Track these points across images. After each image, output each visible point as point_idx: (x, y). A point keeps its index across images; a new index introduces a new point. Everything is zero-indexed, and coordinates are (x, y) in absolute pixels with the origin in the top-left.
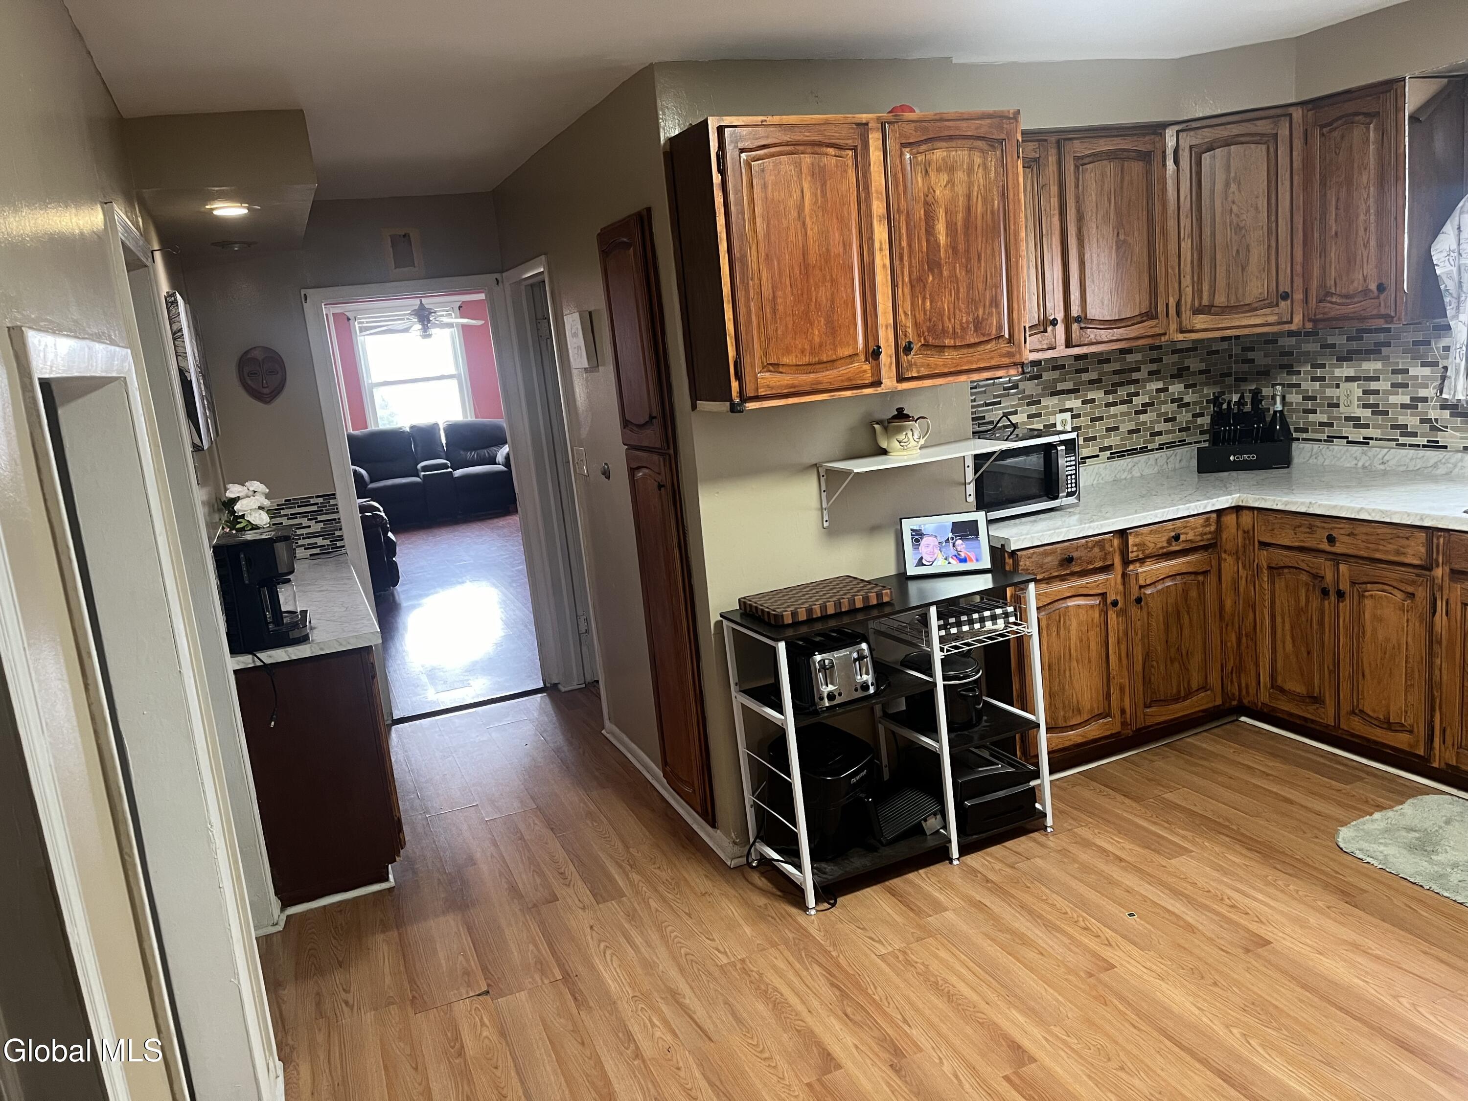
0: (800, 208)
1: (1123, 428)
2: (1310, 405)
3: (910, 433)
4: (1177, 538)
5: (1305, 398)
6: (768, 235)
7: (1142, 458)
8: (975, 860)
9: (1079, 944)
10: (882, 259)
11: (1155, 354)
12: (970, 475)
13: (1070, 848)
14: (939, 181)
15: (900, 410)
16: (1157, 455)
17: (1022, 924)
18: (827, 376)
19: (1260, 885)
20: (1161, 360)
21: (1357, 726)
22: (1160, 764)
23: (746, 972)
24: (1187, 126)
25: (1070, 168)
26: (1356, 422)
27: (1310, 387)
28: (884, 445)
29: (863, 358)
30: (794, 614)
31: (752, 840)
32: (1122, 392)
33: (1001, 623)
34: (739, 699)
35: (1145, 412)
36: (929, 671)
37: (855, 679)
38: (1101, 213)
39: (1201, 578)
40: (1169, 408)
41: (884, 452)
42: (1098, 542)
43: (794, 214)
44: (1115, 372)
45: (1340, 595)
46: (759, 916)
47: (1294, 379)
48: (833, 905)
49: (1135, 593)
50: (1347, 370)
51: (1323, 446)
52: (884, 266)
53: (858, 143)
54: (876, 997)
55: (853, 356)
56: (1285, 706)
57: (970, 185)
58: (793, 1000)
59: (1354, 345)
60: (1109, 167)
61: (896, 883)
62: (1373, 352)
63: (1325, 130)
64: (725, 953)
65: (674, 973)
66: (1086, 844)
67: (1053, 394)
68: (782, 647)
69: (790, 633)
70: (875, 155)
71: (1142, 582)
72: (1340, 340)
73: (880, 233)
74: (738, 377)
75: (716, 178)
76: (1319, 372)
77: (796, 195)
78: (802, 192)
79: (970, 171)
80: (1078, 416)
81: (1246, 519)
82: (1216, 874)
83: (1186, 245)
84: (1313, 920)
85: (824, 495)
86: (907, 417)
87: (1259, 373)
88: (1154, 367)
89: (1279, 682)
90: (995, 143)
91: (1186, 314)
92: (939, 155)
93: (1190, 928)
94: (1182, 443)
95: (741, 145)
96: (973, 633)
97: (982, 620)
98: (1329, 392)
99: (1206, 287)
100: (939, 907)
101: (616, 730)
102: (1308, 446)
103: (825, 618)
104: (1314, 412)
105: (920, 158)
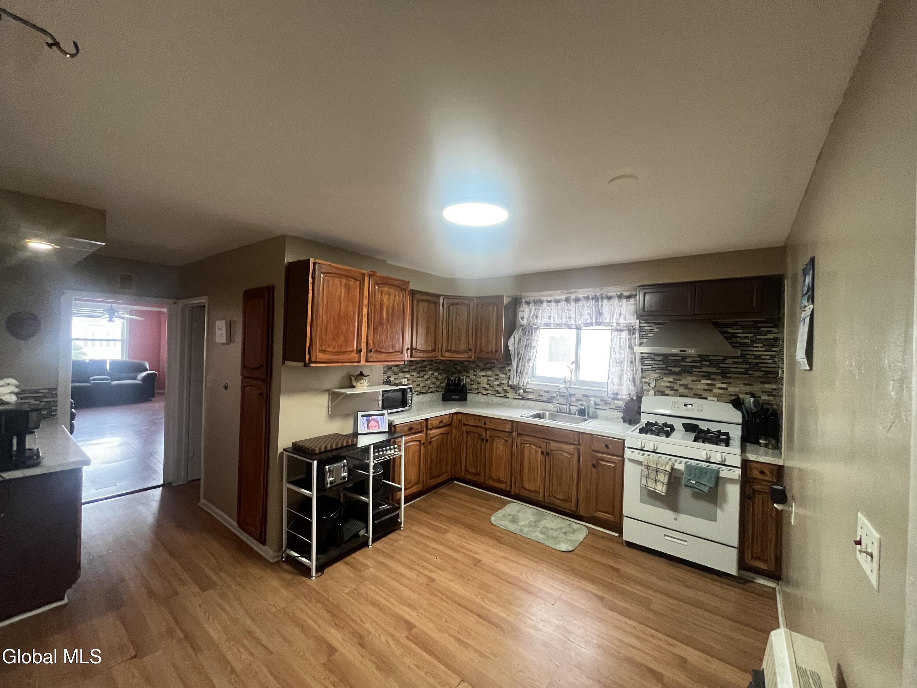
0: (340, 297)
1: (421, 385)
2: (472, 383)
3: (364, 381)
4: (442, 422)
5: (471, 381)
6: (327, 304)
7: (426, 395)
8: (378, 544)
9: (422, 573)
10: (365, 319)
11: (431, 363)
12: (381, 398)
13: (410, 535)
14: (385, 297)
15: (361, 372)
16: (431, 394)
17: (400, 569)
18: (343, 357)
19: (473, 540)
20: (432, 365)
21: (491, 483)
22: (433, 500)
23: (286, 613)
24: (446, 297)
25: (415, 302)
26: (485, 389)
27: (473, 377)
28: (354, 384)
29: (355, 352)
30: (320, 449)
31: (284, 549)
32: (422, 374)
33: (393, 451)
34: (286, 485)
35: (427, 380)
36: (368, 471)
37: (341, 475)
38: (423, 318)
39: (447, 435)
40: (434, 380)
41: (353, 387)
42: (419, 423)
43: (337, 298)
44: (420, 367)
45: (487, 441)
46: (288, 584)
47: (468, 375)
48: (322, 573)
49: (429, 440)
50: (483, 373)
51: (476, 395)
52: (365, 322)
53: (361, 279)
54: (348, 613)
55: (352, 351)
56: (469, 477)
57: (394, 301)
58: (310, 622)
59: (485, 367)
60: (426, 304)
61: (348, 559)
62: (490, 369)
63: (483, 306)
64: (275, 606)
65: (249, 622)
66: (416, 532)
67: (402, 372)
68: (315, 463)
69: (317, 457)
70: (366, 285)
71: (431, 436)
72: (481, 364)
73: (365, 311)
74: (309, 353)
75: (311, 280)
76: (475, 373)
77: (339, 292)
78: (341, 291)
79: (395, 296)
80: (409, 380)
81: (460, 416)
82: (459, 538)
83: (445, 331)
84: (491, 550)
85: (330, 401)
86: (363, 375)
87: (458, 372)
88: (430, 367)
89: (468, 469)
90: (402, 290)
91: (444, 352)
92: (386, 289)
93: (456, 560)
94: (437, 391)
95: (321, 271)
96: (383, 455)
97: (386, 450)
98: (478, 379)
99: (449, 344)
100: (367, 567)
101: (206, 502)
102: (472, 395)
103: (332, 450)
104: (473, 385)
105: (380, 289)
